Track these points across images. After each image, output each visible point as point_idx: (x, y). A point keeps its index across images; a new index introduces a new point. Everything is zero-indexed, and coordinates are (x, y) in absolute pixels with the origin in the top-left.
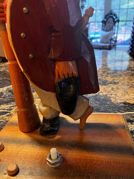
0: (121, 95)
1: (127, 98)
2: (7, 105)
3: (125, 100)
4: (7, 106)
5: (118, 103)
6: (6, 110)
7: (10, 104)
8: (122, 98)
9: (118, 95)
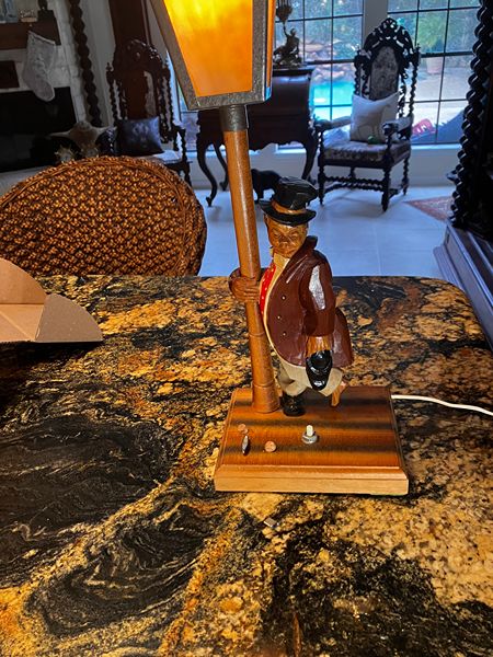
0: (459, 559)
1: (478, 580)
2: (139, 617)
3: (474, 591)
4: (139, 624)
5: (453, 605)
6: (142, 645)
7: (147, 614)
8: (464, 580)
9: (450, 559)
